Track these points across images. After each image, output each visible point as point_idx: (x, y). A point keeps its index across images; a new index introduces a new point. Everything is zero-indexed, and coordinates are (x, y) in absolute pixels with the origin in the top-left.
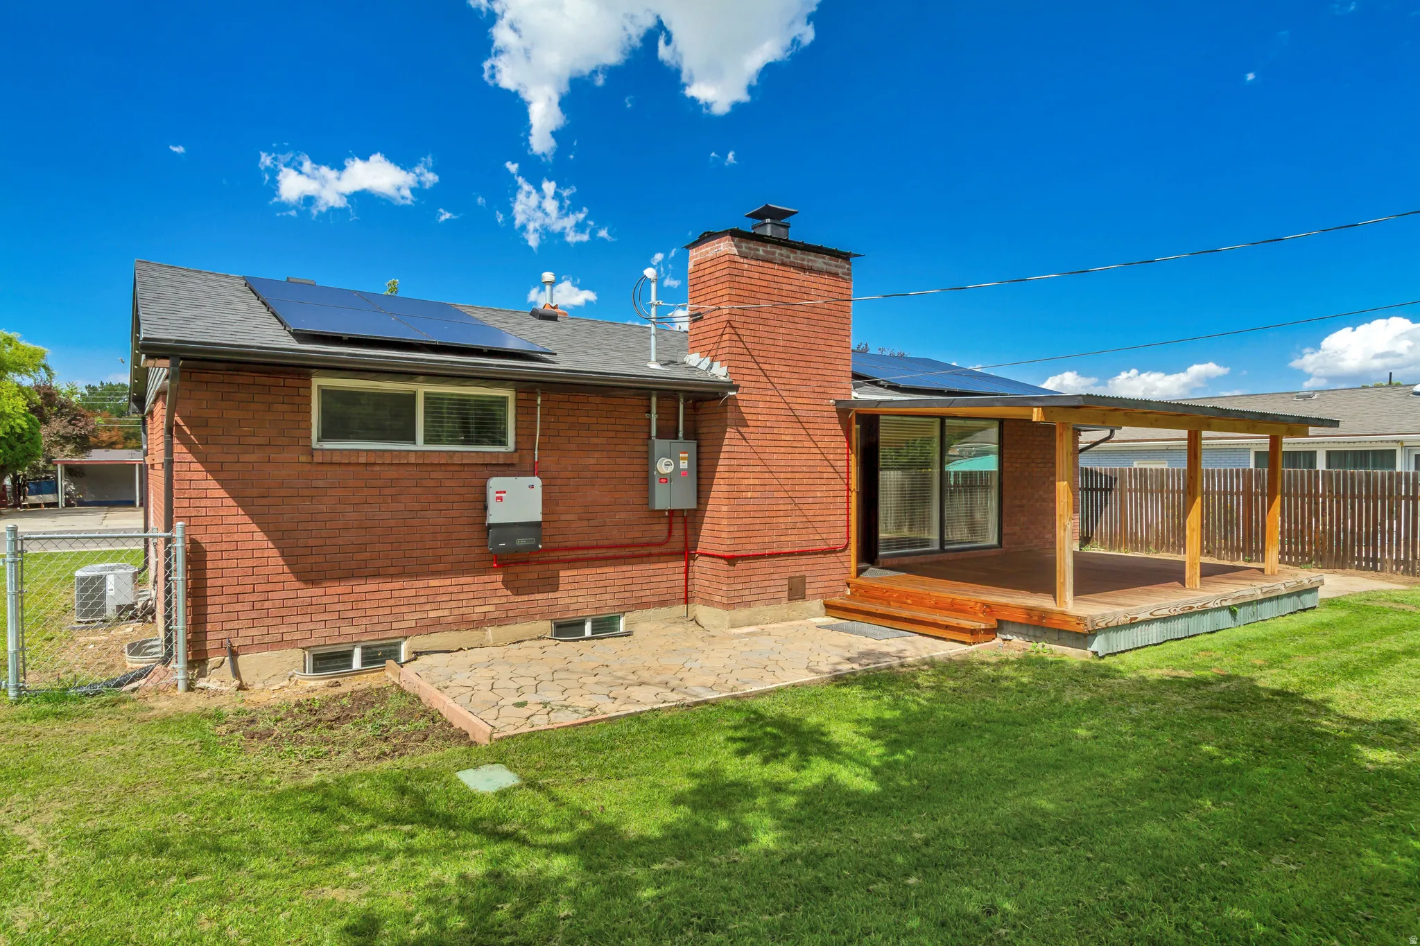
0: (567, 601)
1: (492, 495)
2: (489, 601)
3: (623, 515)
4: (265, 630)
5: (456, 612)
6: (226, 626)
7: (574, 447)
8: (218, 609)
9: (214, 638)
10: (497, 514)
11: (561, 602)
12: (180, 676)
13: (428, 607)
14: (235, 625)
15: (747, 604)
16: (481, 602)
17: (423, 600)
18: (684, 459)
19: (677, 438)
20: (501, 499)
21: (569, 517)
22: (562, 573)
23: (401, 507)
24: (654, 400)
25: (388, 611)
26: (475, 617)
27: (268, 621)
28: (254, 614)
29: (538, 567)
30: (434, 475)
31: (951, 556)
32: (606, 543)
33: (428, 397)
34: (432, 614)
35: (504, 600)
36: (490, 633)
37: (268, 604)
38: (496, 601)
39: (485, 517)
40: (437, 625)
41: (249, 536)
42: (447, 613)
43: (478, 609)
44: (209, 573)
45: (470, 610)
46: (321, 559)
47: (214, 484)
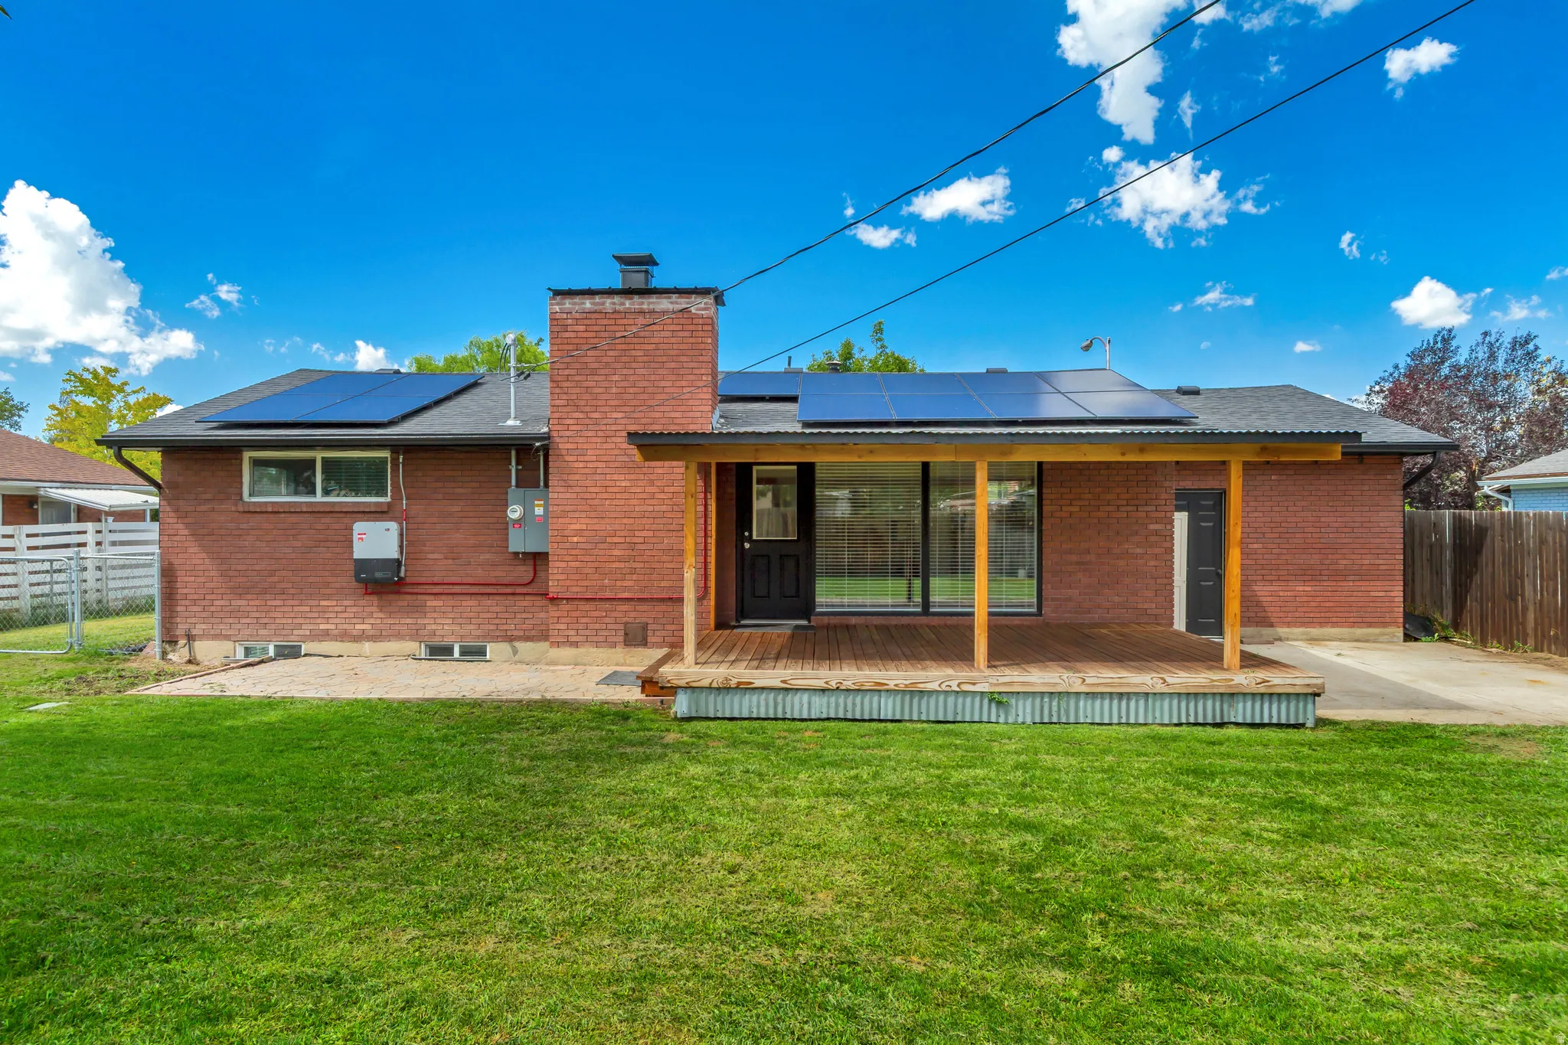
0: (434, 627)
1: (356, 537)
2: (366, 621)
3: (487, 556)
4: (210, 626)
5: (340, 627)
6: (189, 620)
7: (440, 496)
8: (183, 608)
9: (181, 629)
10: (360, 551)
11: (429, 627)
12: (157, 650)
13: (319, 621)
14: (193, 620)
15: (576, 644)
16: (360, 621)
17: (316, 615)
18: (539, 506)
19: (538, 486)
20: (362, 539)
21: (436, 556)
22: (429, 603)
23: (299, 544)
24: (513, 453)
25: (290, 621)
26: (355, 633)
27: (213, 620)
28: (204, 615)
29: (408, 597)
30: (323, 520)
31: (936, 621)
32: (470, 580)
33: (325, 461)
34: (322, 627)
35: (379, 621)
36: (367, 647)
37: (212, 609)
38: (372, 621)
39: (352, 553)
40: (325, 636)
41: (201, 562)
42: (333, 627)
43: (357, 627)
44: (179, 585)
45: (352, 627)
46: (245, 579)
47: (181, 526)
